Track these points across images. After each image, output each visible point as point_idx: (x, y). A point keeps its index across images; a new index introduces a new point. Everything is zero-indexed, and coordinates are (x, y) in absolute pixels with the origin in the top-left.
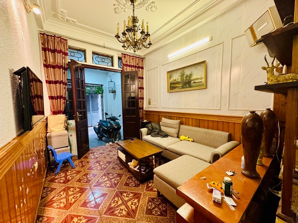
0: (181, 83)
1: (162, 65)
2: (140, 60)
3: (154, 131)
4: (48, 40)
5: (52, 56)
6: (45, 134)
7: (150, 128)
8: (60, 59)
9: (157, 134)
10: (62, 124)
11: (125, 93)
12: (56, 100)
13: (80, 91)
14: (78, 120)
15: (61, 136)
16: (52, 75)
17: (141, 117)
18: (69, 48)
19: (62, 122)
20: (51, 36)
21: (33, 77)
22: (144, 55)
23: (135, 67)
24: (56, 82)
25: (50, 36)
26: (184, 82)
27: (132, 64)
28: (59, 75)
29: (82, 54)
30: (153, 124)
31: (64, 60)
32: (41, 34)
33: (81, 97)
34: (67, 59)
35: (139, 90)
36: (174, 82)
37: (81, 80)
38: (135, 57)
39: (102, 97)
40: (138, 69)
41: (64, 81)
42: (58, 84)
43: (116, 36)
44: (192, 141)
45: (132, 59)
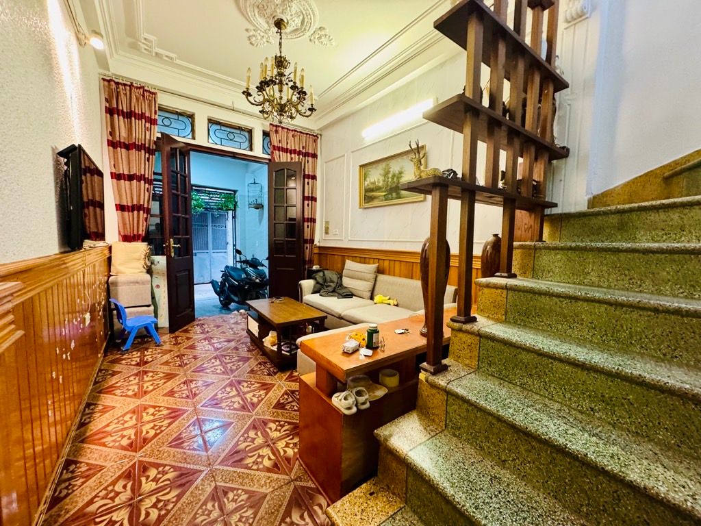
0: (384, 189)
1: (352, 152)
2: (311, 140)
3: (327, 286)
4: (118, 93)
5: (125, 126)
6: (106, 278)
7: (320, 280)
8: (140, 132)
9: (332, 292)
10: (139, 260)
11: (275, 206)
12: (130, 213)
13: (180, 197)
14: (173, 255)
15: (138, 283)
16: (124, 162)
17: (307, 259)
18: (159, 110)
19: (140, 256)
20: (125, 85)
21: (87, 165)
22: (321, 129)
23: (299, 153)
24: (131, 178)
25: (121, 84)
26: (389, 188)
27: (291, 146)
28: (138, 163)
29: (188, 121)
30: (326, 272)
31: (148, 133)
32: (104, 79)
33: (180, 209)
34: (156, 132)
35: (306, 202)
36: (371, 186)
37: (181, 175)
38: (298, 132)
39: (234, 217)
40: (305, 157)
41: (146, 176)
42: (135, 181)
43: (244, 93)
44: (394, 305)
45: (293, 136)
